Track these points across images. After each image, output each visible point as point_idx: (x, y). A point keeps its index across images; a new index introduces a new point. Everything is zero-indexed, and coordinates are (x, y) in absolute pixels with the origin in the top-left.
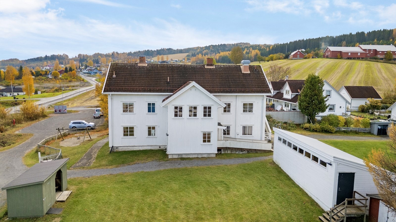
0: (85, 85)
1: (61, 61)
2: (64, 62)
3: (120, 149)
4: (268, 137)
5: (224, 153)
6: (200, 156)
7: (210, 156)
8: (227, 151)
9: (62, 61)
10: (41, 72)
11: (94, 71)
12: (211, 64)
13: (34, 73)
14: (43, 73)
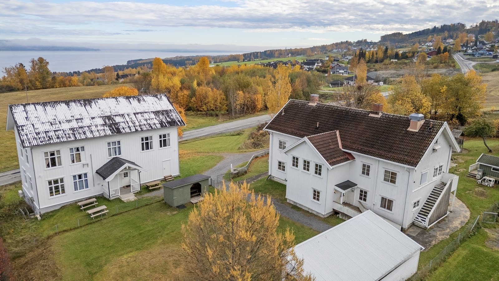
0: (452, 73)
1: (451, 33)
2: (455, 35)
3: (275, 179)
4: (425, 223)
5: (342, 218)
6: (310, 211)
7: (319, 215)
8: (345, 218)
9: (453, 34)
10: (407, 53)
11: (479, 52)
12: (376, 112)
13: (399, 55)
14: (409, 54)
